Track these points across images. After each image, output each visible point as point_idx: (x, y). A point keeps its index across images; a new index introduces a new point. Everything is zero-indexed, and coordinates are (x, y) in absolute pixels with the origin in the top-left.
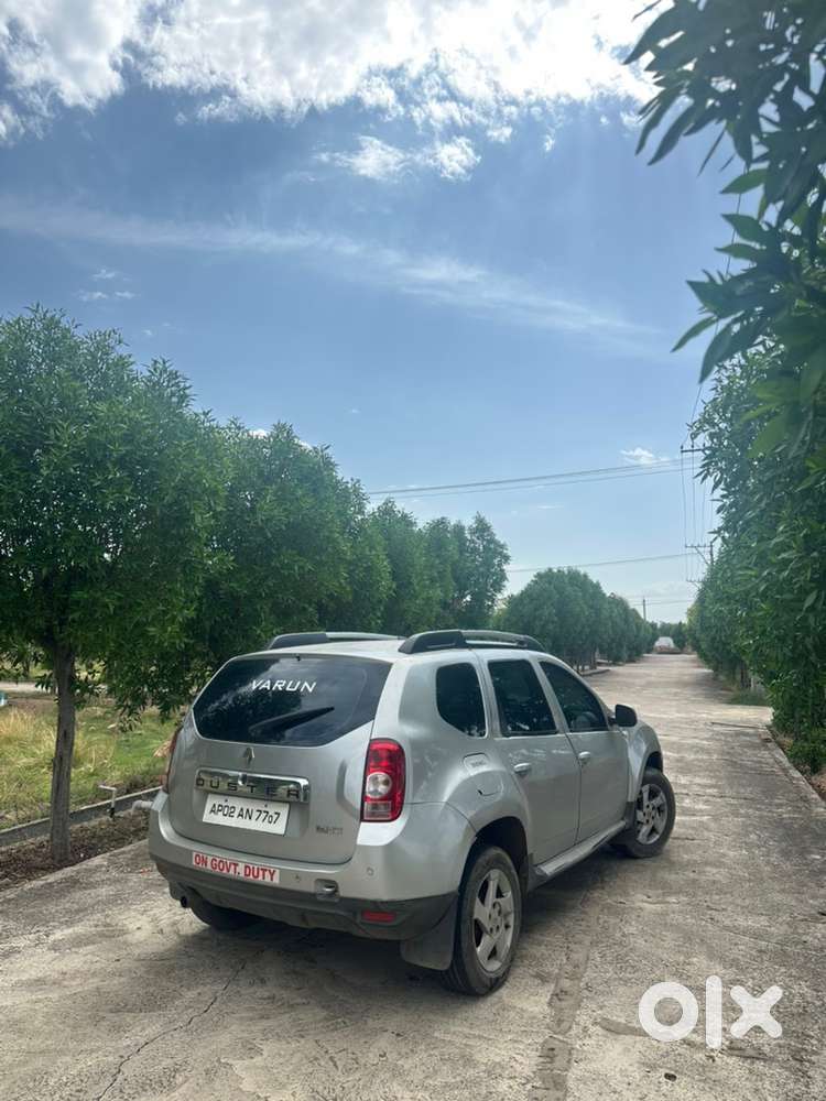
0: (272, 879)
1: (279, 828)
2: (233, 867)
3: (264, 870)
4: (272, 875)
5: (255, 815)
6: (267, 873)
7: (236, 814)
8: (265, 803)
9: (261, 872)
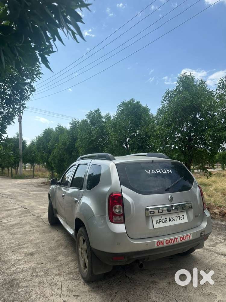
0: (190, 238)
1: (186, 220)
2: (176, 240)
3: (187, 236)
4: (190, 236)
5: (175, 219)
6: (188, 237)
7: (168, 220)
8: (178, 213)
9: (186, 237)
